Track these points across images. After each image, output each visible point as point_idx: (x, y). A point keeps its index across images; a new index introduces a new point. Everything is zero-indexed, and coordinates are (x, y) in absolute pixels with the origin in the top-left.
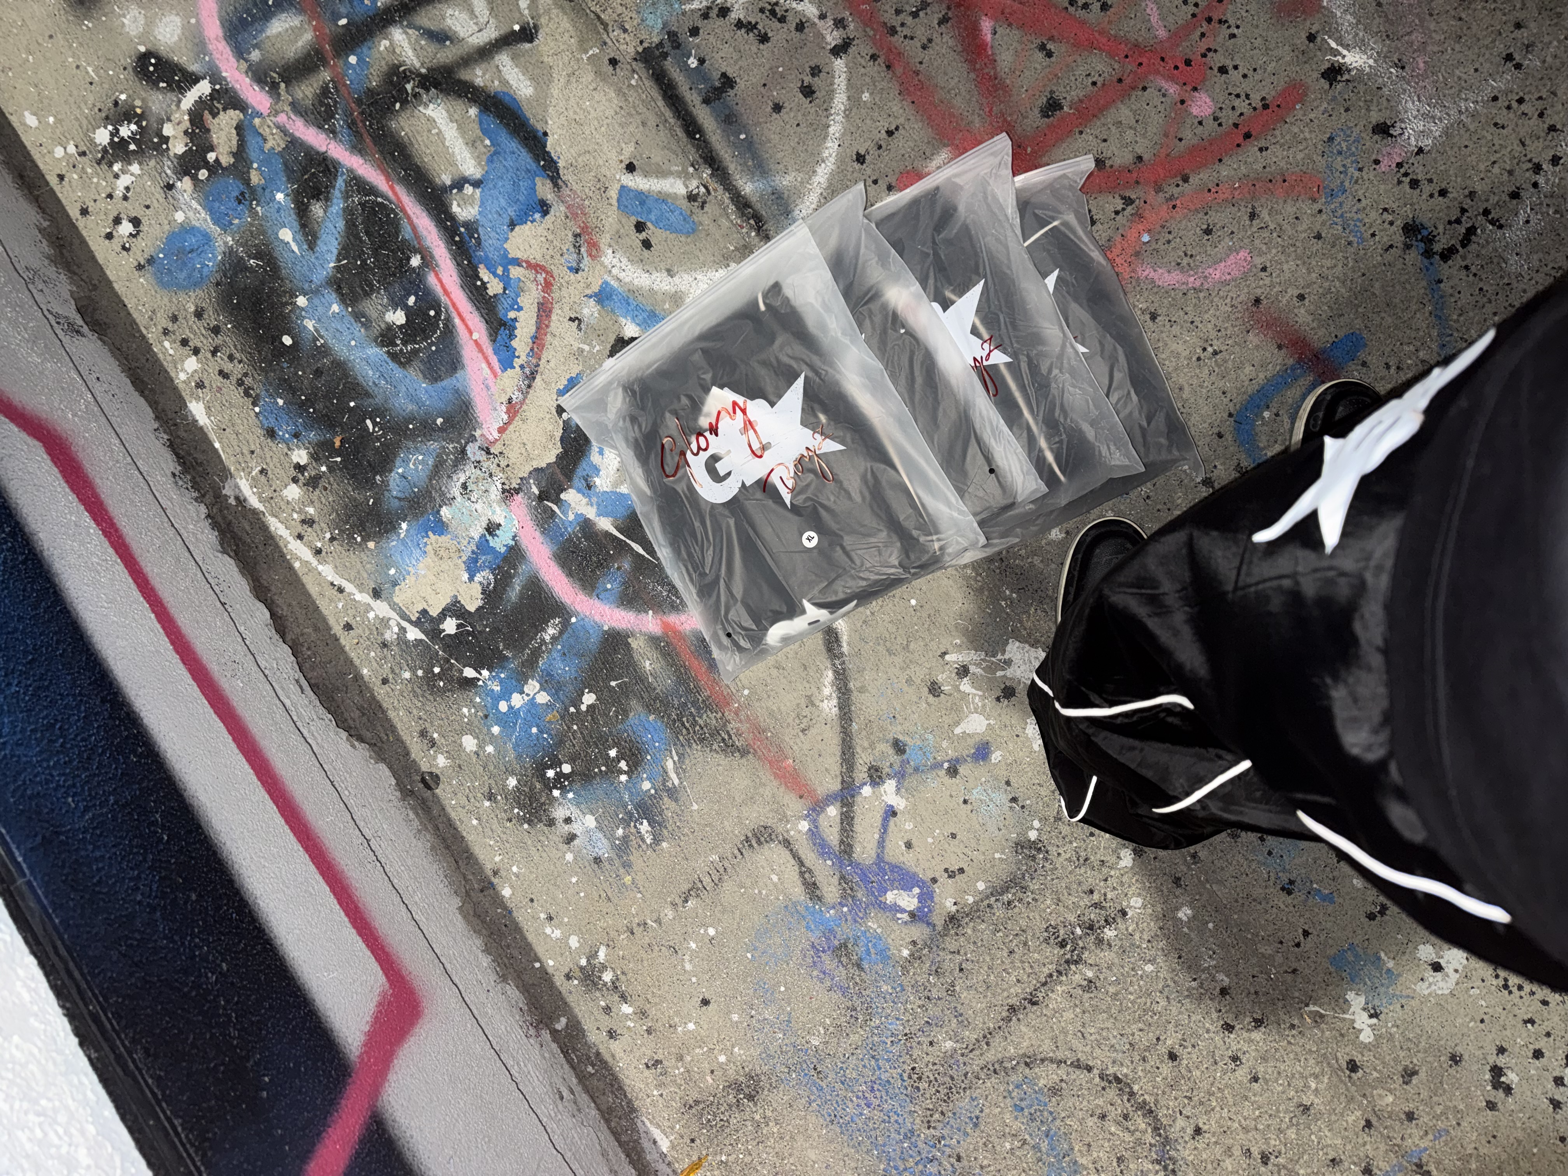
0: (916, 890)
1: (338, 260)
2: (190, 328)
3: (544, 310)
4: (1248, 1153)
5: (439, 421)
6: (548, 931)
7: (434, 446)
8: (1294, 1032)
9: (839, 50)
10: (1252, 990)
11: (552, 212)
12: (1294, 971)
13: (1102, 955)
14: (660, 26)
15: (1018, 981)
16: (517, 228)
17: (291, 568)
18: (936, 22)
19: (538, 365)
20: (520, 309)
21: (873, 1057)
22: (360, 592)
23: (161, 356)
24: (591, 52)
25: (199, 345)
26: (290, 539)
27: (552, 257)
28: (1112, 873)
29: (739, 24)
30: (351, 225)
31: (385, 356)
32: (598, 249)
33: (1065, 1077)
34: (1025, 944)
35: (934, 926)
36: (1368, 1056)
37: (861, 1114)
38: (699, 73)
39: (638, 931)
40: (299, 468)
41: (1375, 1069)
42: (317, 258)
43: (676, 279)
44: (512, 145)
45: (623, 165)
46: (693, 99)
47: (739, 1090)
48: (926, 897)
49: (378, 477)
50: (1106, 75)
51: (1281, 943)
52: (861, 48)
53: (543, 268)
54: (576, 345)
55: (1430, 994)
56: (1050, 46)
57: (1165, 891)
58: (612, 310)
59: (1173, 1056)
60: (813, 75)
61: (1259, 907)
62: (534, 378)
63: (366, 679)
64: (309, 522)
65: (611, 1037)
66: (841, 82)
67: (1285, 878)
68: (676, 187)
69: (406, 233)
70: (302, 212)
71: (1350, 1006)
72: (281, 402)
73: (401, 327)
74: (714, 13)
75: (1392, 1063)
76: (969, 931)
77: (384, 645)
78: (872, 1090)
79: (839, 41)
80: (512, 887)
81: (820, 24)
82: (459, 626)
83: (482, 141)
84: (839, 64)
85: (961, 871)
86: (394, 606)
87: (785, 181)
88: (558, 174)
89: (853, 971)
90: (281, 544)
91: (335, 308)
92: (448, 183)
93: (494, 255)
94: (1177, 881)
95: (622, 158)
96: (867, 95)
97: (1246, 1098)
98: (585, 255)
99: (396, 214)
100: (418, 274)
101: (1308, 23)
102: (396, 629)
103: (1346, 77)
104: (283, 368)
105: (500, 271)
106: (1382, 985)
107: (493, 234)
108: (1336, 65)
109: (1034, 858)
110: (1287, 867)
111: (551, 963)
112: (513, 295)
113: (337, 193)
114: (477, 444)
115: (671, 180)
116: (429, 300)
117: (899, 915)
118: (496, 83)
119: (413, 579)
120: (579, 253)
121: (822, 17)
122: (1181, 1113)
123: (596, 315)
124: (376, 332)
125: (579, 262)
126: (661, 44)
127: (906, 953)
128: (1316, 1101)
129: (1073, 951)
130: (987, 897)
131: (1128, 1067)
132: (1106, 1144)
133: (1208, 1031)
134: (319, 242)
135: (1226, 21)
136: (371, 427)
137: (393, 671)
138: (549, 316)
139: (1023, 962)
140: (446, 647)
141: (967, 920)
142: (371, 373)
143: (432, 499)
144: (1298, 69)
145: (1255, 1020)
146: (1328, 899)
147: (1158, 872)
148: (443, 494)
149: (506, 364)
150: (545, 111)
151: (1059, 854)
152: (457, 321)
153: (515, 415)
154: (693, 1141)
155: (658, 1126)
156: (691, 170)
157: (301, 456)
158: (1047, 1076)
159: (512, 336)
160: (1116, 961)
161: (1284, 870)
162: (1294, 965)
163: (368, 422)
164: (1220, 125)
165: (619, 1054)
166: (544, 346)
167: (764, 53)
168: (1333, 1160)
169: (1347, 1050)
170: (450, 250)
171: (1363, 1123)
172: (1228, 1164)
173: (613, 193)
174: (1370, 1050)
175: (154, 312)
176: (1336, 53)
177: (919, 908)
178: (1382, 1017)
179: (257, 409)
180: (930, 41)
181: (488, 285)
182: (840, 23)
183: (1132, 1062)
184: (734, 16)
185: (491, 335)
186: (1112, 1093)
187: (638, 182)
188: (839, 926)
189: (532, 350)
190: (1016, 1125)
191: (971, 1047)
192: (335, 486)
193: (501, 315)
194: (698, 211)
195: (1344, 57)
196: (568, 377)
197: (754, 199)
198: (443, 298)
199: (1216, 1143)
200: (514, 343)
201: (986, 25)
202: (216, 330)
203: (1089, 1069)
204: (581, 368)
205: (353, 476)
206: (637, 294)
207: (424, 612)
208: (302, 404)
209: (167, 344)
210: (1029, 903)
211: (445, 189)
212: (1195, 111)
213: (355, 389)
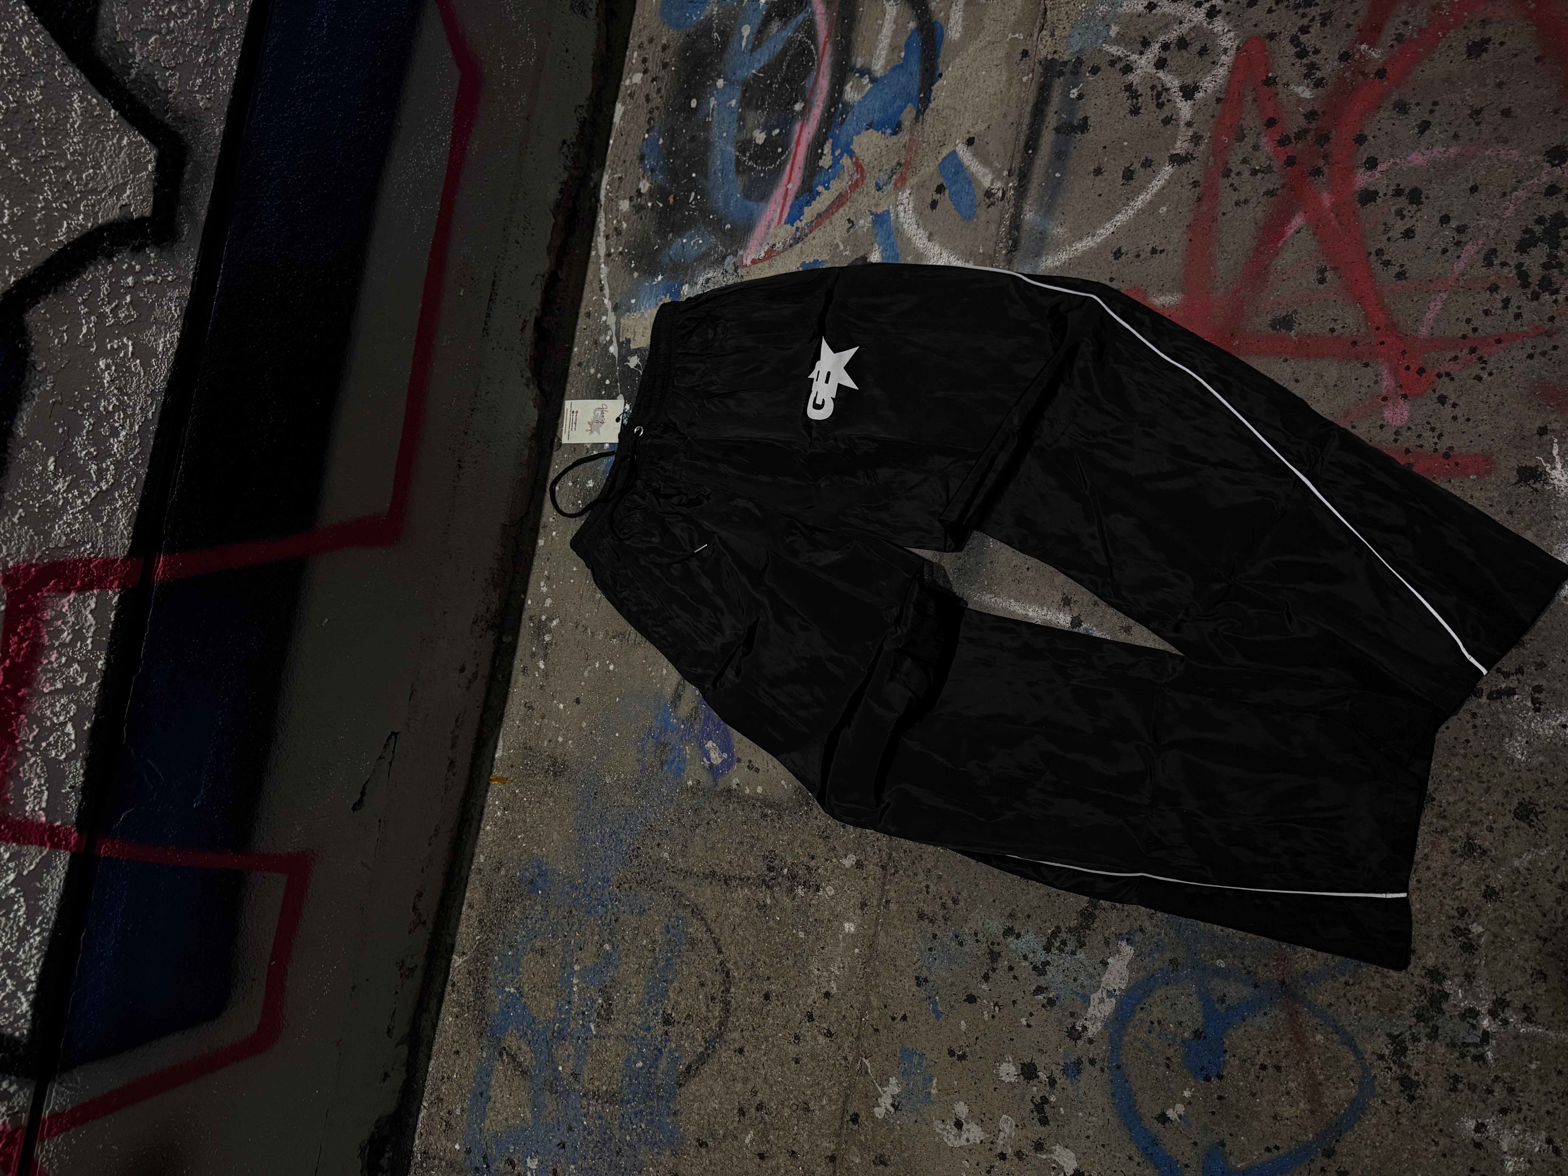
0: (725, 756)
1: (759, 72)
2: (654, 54)
3: (840, 201)
4: (755, 1093)
5: (728, 226)
6: (542, 584)
7: (713, 240)
8: (843, 1062)
9: (1177, 160)
10: (843, 1013)
11: (899, 136)
12: (877, 1030)
13: (785, 898)
14: (1077, 48)
15: (730, 862)
16: (871, 130)
17: (589, 253)
18: (1264, 190)
19: (806, 236)
20: (827, 188)
21: (626, 820)
22: (610, 299)
23: (627, 59)
24: (1017, 35)
25: (650, 68)
26: (602, 234)
27: (874, 167)
28: (834, 860)
29: (1129, 87)
30: (784, 52)
31: (734, 158)
32: (903, 184)
33: (704, 941)
34: (752, 847)
35: (717, 784)
36: (869, 1124)
37: (595, 843)
38: (1070, 105)
39: (580, 629)
40: (639, 193)
41: (865, 1136)
42: (750, 60)
43: (930, 245)
44: (915, 67)
45: (968, 136)
46: (1052, 120)
47: (554, 765)
48: (727, 764)
49: (671, 235)
50: (1348, 330)
51: (886, 1007)
52: (1193, 170)
53: (862, 171)
54: (838, 240)
55: (939, 1134)
56: (1329, 275)
57: (852, 903)
58: (876, 234)
59: (767, 997)
60: (1143, 165)
61: (893, 972)
62: (798, 243)
63: (573, 354)
64: (618, 231)
65: (523, 671)
66: (1157, 184)
67: (925, 973)
68: (986, 178)
69: (808, 83)
70: (767, 21)
71: (887, 1086)
72: (661, 141)
73: (757, 145)
74: (1119, 66)
75: (878, 1144)
76: (731, 807)
77: (596, 342)
78: (610, 836)
79: (1182, 152)
80: (545, 542)
81: (1183, 128)
82: (637, 366)
83: (901, 52)
84: (1168, 170)
85: (757, 770)
86: (618, 323)
87: (1058, 231)
88: (924, 111)
89: (657, 763)
90: (596, 233)
91: (733, 103)
92: (858, 66)
93: (843, 139)
94: (863, 905)
95: (971, 130)
96: (1165, 209)
97: (782, 1065)
98: (893, 182)
99: (813, 65)
100: (793, 117)
101: (1553, 417)
102: (608, 338)
103: (1538, 486)
104: (678, 120)
105: (837, 153)
106: (917, 1097)
107: (854, 123)
108: (1540, 470)
109: (801, 806)
110: (932, 969)
111: (529, 602)
112: (831, 175)
113: (793, 23)
114: (735, 260)
115: (986, 170)
116: (784, 141)
117: (705, 759)
118: (942, 14)
119: (639, 315)
120: (890, 178)
121: (1189, 124)
122: (742, 1031)
123: (865, 229)
124: (742, 137)
125: (885, 184)
126: (1065, 63)
127: (690, 783)
128: (817, 1112)
129: (772, 879)
130: (757, 800)
131: (739, 974)
132: (690, 1000)
133: (798, 1005)
134: (759, 50)
135: (1485, 362)
136: (692, 198)
137: (588, 362)
138: (839, 207)
139: (742, 854)
140: (622, 373)
141: (736, 800)
142: (719, 162)
143: (686, 274)
144: (1505, 447)
145: (829, 1031)
146: (938, 1014)
147: (858, 888)
148: (693, 276)
149: (791, 220)
150: (954, 58)
151: (816, 818)
152: (788, 167)
153: (768, 258)
154: (512, 766)
155: (504, 741)
156: (1005, 173)
157: (645, 186)
158: (695, 929)
159: (808, 203)
160: (789, 910)
161: (929, 969)
162: (880, 1027)
163: (693, 194)
164: (1396, 440)
165: (519, 685)
166: (820, 225)
167: (1126, 123)
168: (793, 1152)
169: (861, 1106)
170: (823, 114)
171: (830, 1154)
172: (739, 1086)
173: (945, 152)
174: (873, 1122)
175: (645, 27)
176: (1551, 460)
177: (717, 767)
178: (899, 1113)
179: (646, 136)
180: (1246, 202)
181: (824, 157)
182: (1196, 139)
183: (744, 974)
184: (1131, 77)
185: (798, 193)
186: (718, 978)
187: (965, 155)
188: (672, 732)
189: (812, 222)
190: (659, 938)
191: (675, 870)
192: (647, 221)
193: (814, 183)
194: (983, 206)
195: (1554, 468)
196: (816, 258)
197: (1026, 227)
198: (793, 145)
199: (744, 1068)
200: (806, 210)
201: (1298, 221)
202: (665, 66)
203: (720, 952)
204: (827, 258)
205: (660, 223)
206: (899, 235)
207: (628, 341)
208: (670, 152)
209: (636, 54)
210: (775, 827)
211: (853, 69)
212: (1387, 414)
213: (702, 166)
